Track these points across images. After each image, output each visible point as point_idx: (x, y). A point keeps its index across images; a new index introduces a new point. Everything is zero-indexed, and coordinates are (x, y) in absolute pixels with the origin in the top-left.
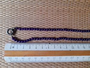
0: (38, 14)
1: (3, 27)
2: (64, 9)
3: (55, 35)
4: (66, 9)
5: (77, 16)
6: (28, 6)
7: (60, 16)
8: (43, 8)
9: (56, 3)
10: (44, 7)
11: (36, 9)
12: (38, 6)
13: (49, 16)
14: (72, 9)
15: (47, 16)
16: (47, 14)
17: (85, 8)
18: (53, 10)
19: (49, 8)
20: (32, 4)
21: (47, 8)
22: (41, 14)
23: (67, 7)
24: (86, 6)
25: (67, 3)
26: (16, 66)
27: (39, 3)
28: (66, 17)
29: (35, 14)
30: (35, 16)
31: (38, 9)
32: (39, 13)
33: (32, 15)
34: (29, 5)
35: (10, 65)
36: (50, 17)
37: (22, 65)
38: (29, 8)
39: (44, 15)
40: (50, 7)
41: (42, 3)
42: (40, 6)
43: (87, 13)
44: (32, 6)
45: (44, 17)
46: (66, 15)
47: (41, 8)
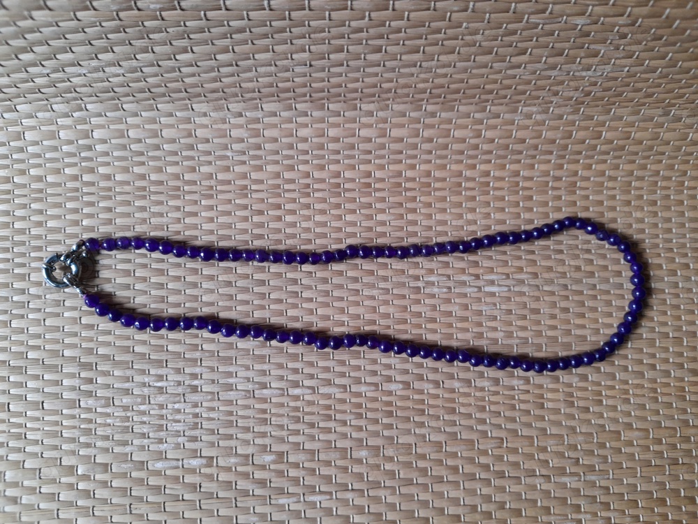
0: (228, 207)
1: (33, 291)
2: (369, 175)
3: (327, 318)
4: (379, 174)
5: (444, 210)
6: (170, 170)
7: (349, 218)
8: (254, 176)
9: (321, 147)
10: (259, 168)
11: (213, 183)
12: (227, 169)
13: (289, 218)
14: (410, 174)
15: (279, 219)
16: (278, 207)
17: (484, 167)
18: (308, 186)
19: (287, 175)
20: (192, 158)
21: (277, 175)
22: (245, 207)
23: (382, 167)
24: (485, 157)
25: (383, 147)
26: (107, 508)
27: (229, 154)
28: (380, 217)
29: (211, 208)
30: (211, 220)
31: (229, 182)
32: (230, 201)
33: (195, 214)
34: (177, 163)
35: (70, 504)
36: (294, 225)
37: (140, 499)
38: (177, 177)
39: (261, 213)
40: (291, 168)
41: (249, 148)
42: (237, 169)
43: (498, 193)
44: (193, 170)
45: (261, 225)
46: (383, 211)
47: (244, 176)
